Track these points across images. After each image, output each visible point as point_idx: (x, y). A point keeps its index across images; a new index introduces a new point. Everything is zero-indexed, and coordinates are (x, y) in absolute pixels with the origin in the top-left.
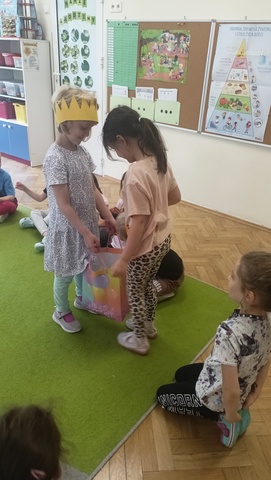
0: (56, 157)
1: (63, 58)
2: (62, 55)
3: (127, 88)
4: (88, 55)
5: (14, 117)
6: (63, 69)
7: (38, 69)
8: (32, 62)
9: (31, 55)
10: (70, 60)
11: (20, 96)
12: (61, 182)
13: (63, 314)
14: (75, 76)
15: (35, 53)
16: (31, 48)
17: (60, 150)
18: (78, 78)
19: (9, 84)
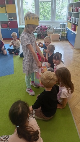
5: (76, 31)
19: (76, 19)
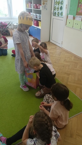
0: (17, 34)
1: (55, 6)
2: (55, 4)
3: (73, 16)
4: (62, 4)
5: (38, 26)
6: (55, 9)
7: (47, 9)
8: (45, 7)
9: (45, 5)
10: (57, 6)
11: (40, 19)
12: (19, 42)
13: (23, 86)
14: (58, 12)
15: (46, 4)
16: (45, 2)
17: (18, 32)
18: (59, 12)
19: (38, 15)
